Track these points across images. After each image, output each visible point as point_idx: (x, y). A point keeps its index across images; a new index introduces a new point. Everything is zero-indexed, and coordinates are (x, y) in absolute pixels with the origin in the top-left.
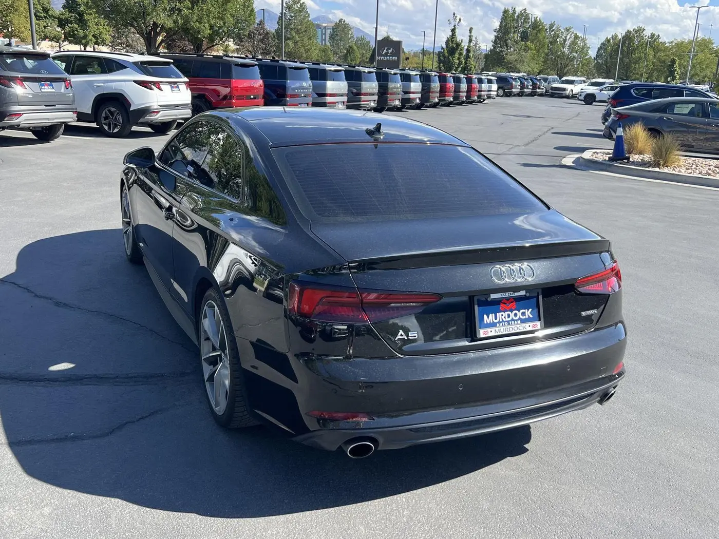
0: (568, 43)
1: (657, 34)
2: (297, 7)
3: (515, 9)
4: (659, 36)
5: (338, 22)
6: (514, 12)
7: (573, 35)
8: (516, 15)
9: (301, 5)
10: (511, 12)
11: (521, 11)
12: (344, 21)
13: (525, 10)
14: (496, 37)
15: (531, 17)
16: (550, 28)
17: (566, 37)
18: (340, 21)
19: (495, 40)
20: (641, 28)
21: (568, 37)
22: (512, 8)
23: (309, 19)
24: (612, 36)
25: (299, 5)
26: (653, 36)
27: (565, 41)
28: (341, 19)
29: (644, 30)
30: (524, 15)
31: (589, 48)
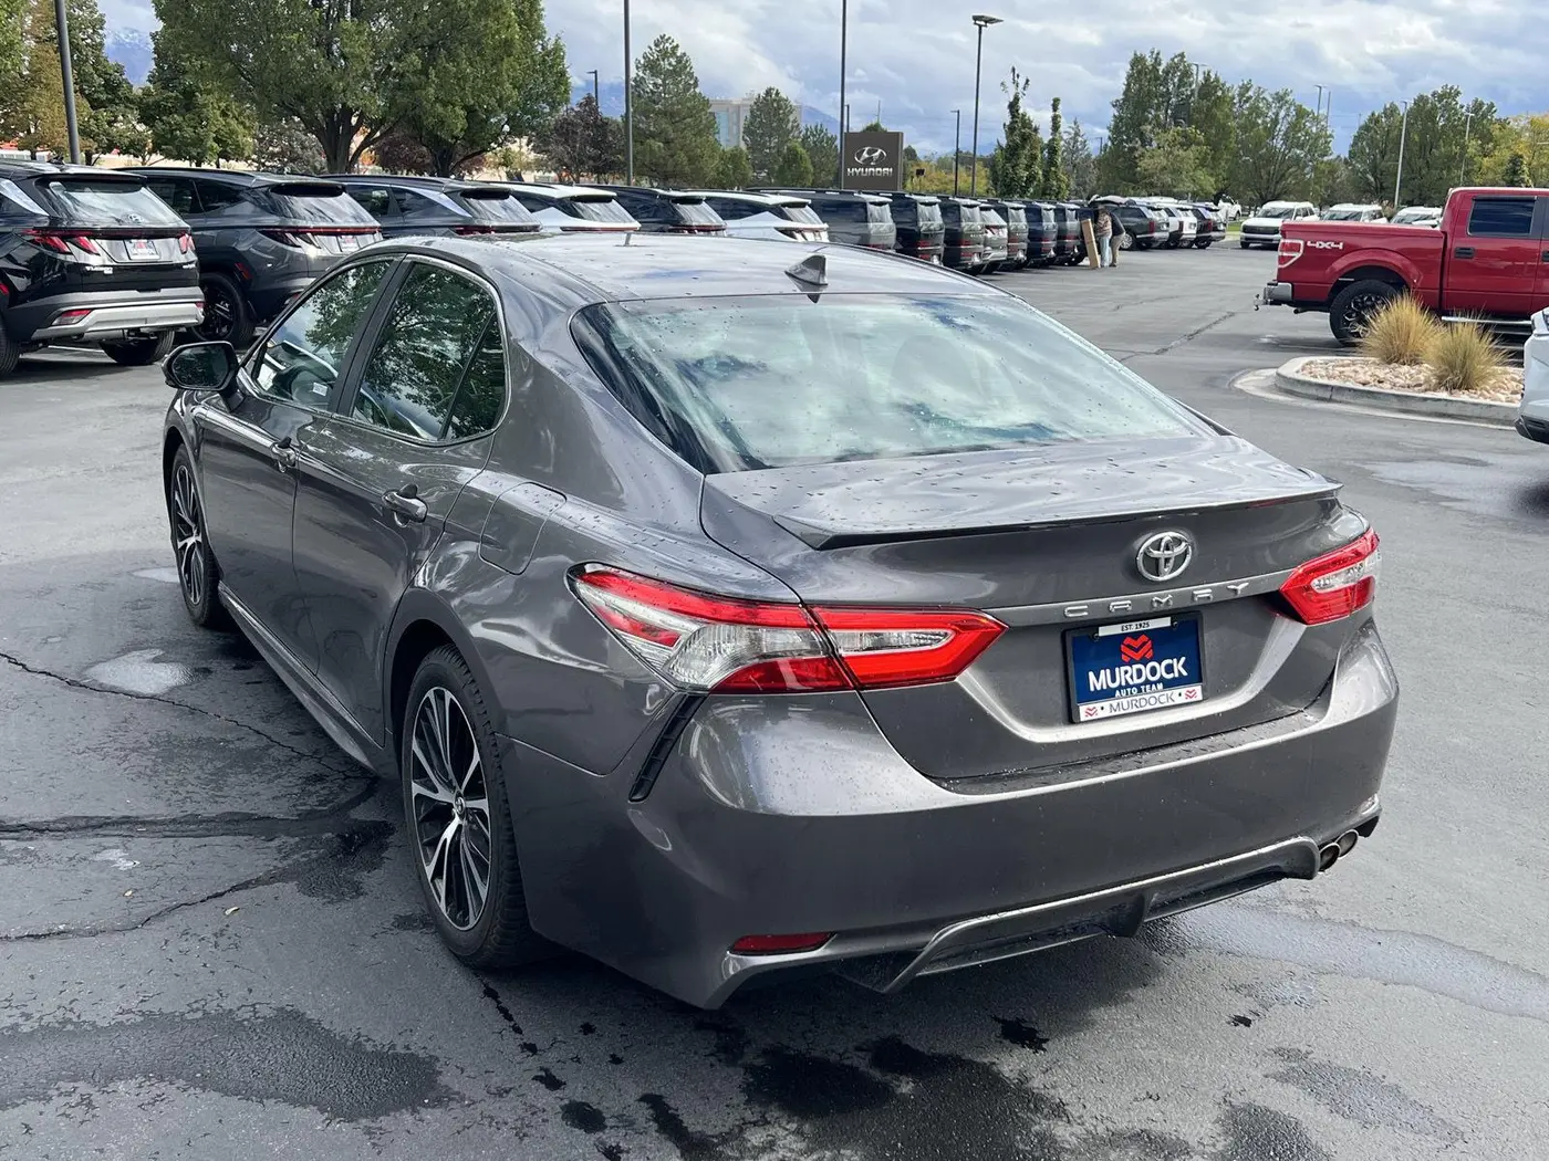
0: (1282, 127)
1: (1487, 102)
2: (670, 64)
3: (1158, 54)
4: (1492, 106)
5: (762, 95)
6: (1157, 61)
7: (1293, 108)
8: (1161, 68)
9: (679, 60)
10: (1149, 62)
11: (1173, 60)
12: (777, 94)
13: (1182, 55)
14: (1118, 119)
15: (1195, 72)
16: (1241, 95)
17: (1277, 114)
18: (768, 92)
19: (1116, 126)
20: (1452, 88)
21: (1282, 114)
22: (1152, 53)
23: (697, 90)
24: (1386, 109)
25: (673, 61)
26: (1478, 106)
27: (1275, 122)
28: (771, 89)
29: (1458, 93)
30: (1180, 68)
31: (1331, 136)
